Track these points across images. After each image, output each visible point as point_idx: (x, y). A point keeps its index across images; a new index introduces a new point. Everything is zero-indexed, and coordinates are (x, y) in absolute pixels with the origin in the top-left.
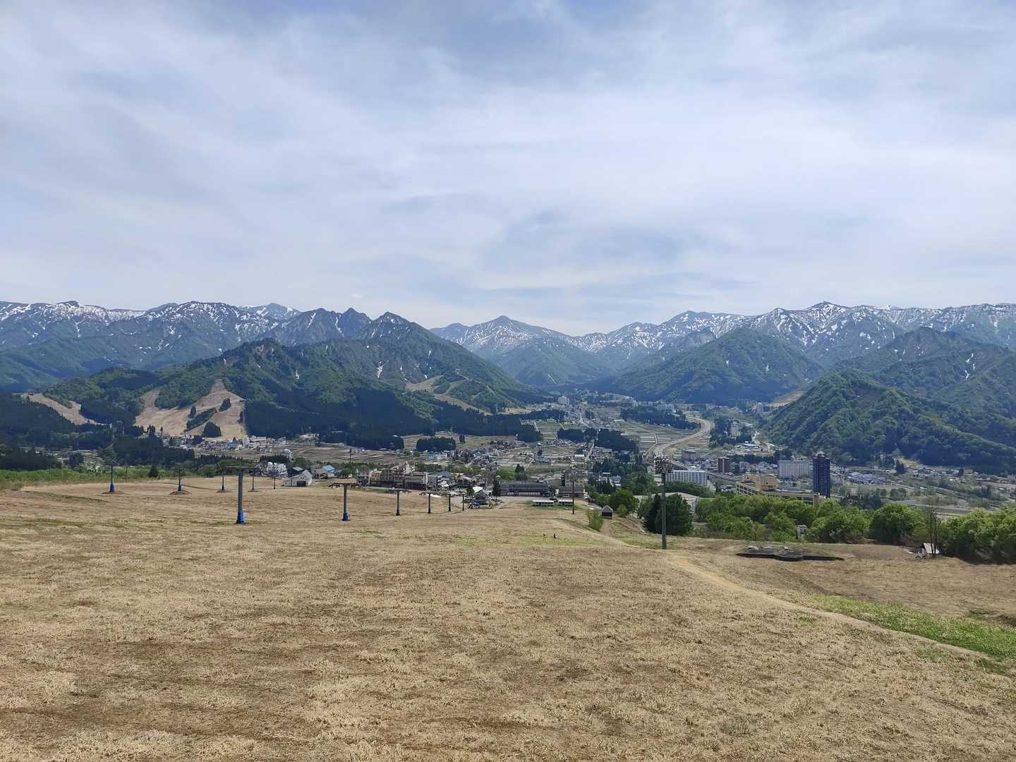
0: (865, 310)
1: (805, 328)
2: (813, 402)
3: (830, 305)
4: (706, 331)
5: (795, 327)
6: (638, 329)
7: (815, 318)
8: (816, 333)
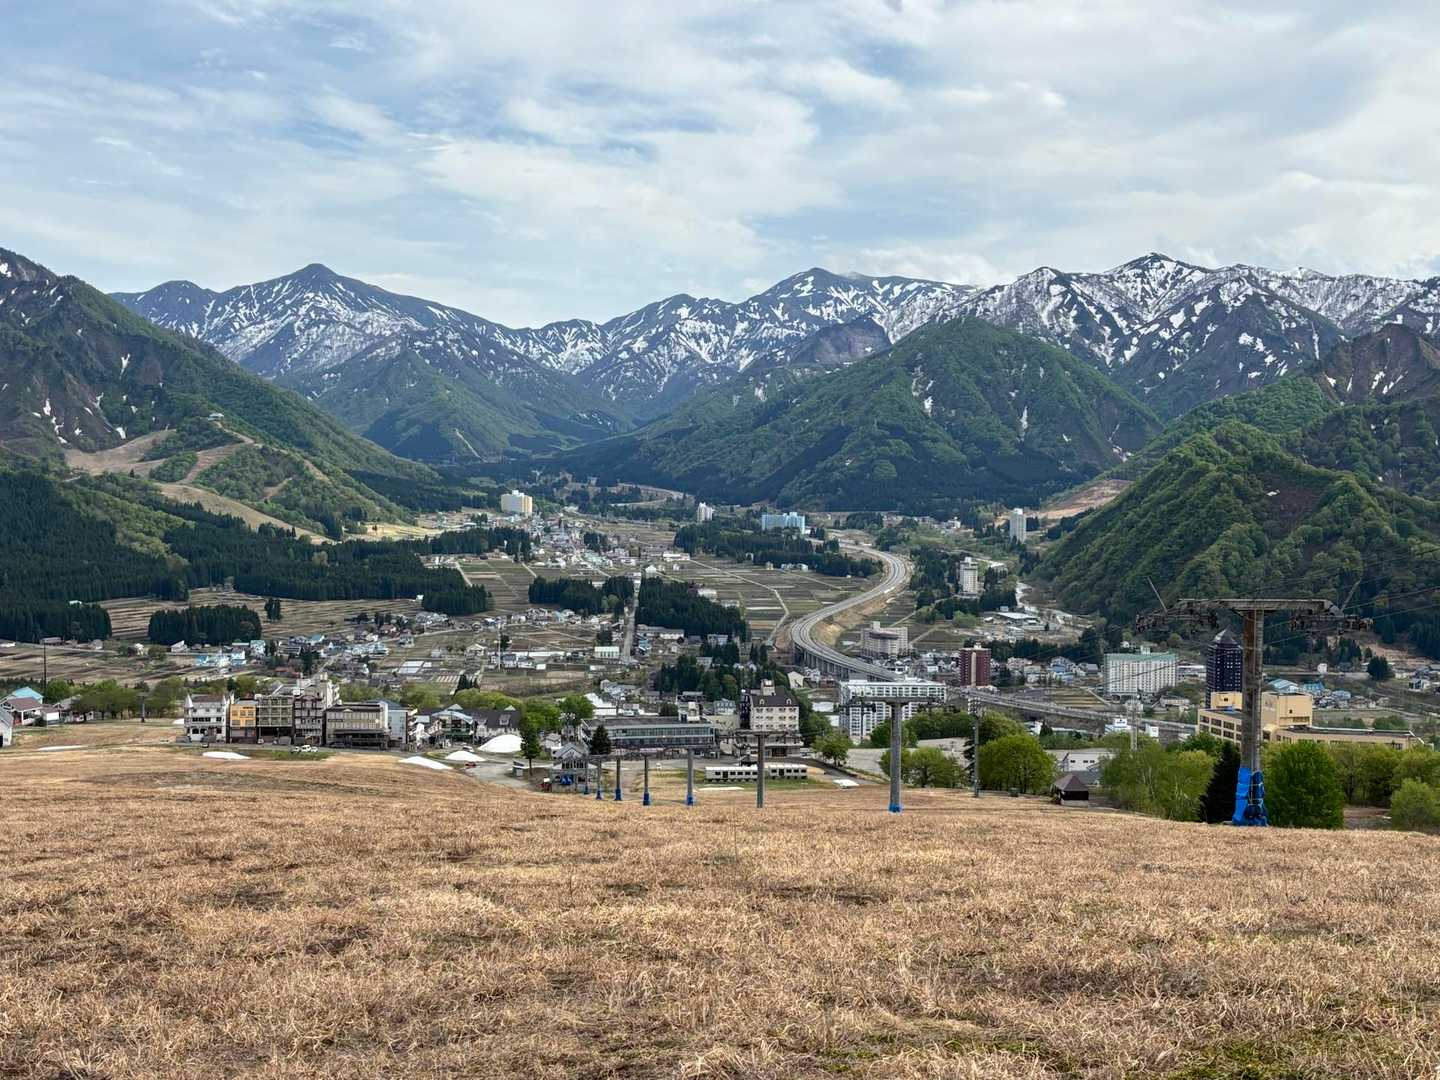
0: (1249, 278)
1: (1108, 320)
2: (1164, 507)
3: (1165, 263)
4: (863, 323)
5: (1083, 317)
6: (684, 312)
7: (1130, 296)
8: (1135, 333)
